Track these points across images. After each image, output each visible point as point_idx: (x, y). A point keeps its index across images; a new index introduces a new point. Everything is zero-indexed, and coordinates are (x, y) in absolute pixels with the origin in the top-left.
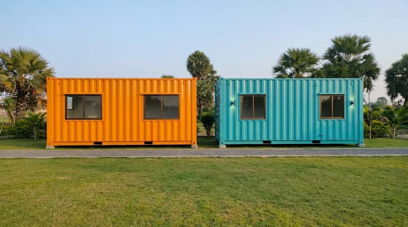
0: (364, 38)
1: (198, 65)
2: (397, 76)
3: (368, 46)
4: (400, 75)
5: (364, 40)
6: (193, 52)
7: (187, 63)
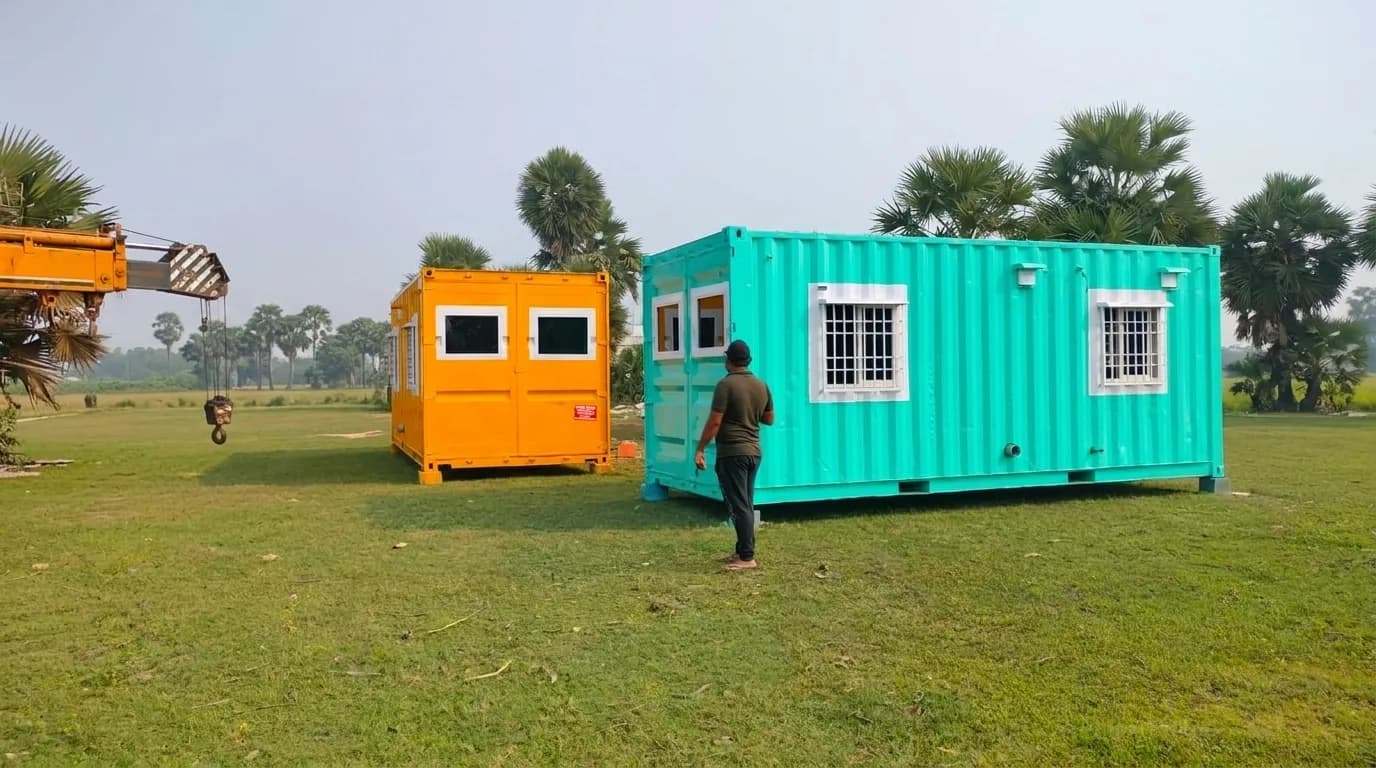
0: (1167, 118)
1: (561, 202)
2: (1253, 245)
3: (1180, 147)
4: (1263, 243)
5: (1169, 128)
6: (543, 154)
7: (521, 194)
